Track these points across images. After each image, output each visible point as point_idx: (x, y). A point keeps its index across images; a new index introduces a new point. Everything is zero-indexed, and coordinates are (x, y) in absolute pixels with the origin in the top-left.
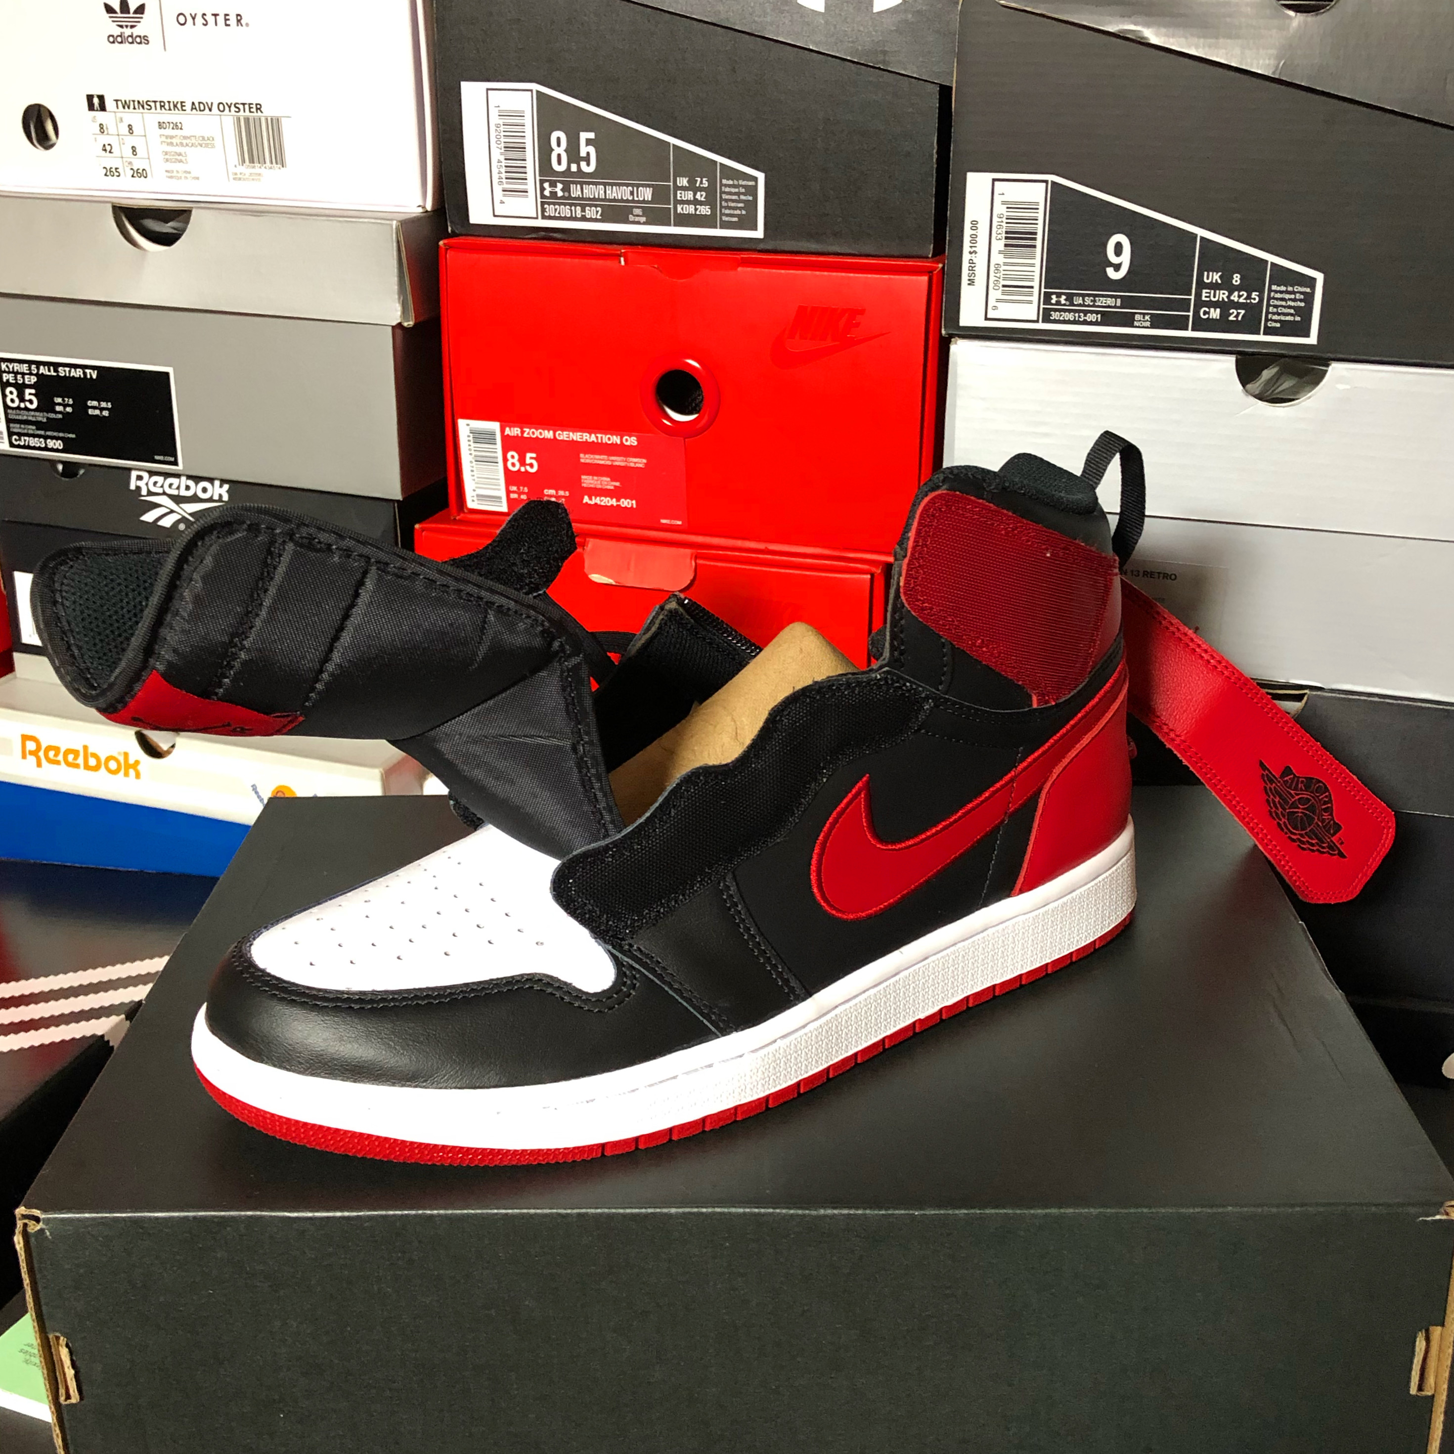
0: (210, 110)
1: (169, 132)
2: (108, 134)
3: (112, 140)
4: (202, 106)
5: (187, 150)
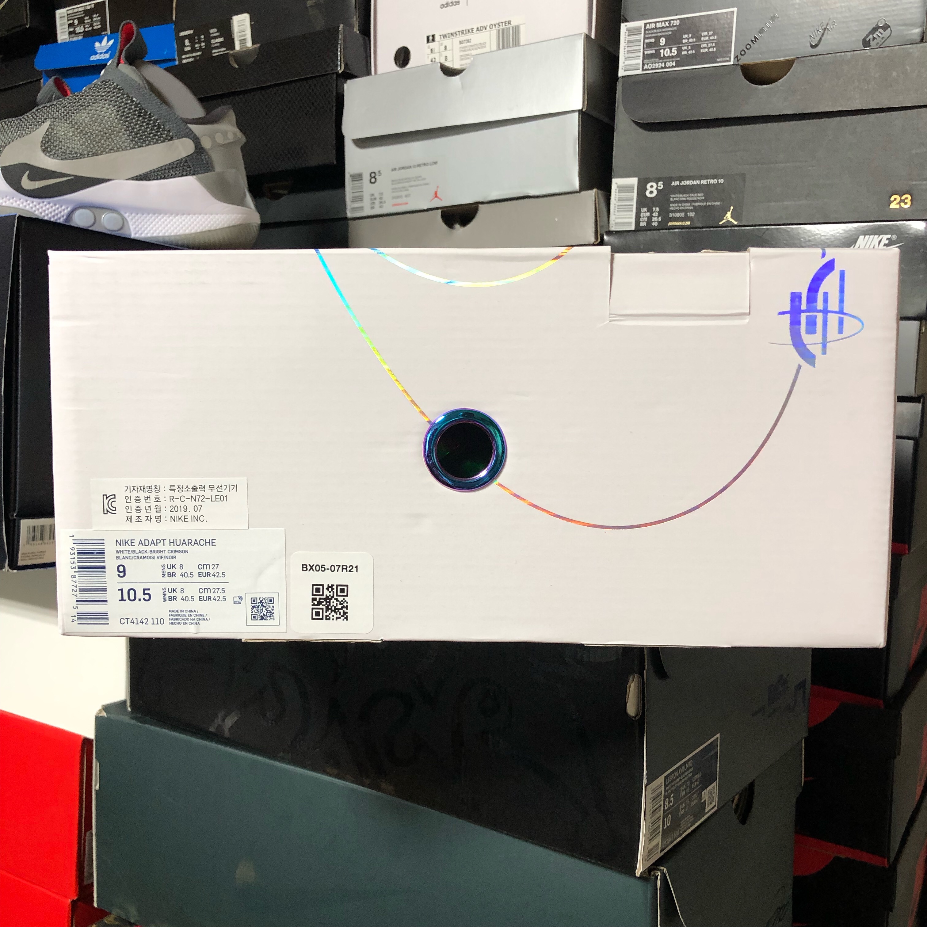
0: (486, 29)
1: (464, 45)
2: (435, 53)
3: (436, 55)
4: (482, 28)
5: (472, 52)
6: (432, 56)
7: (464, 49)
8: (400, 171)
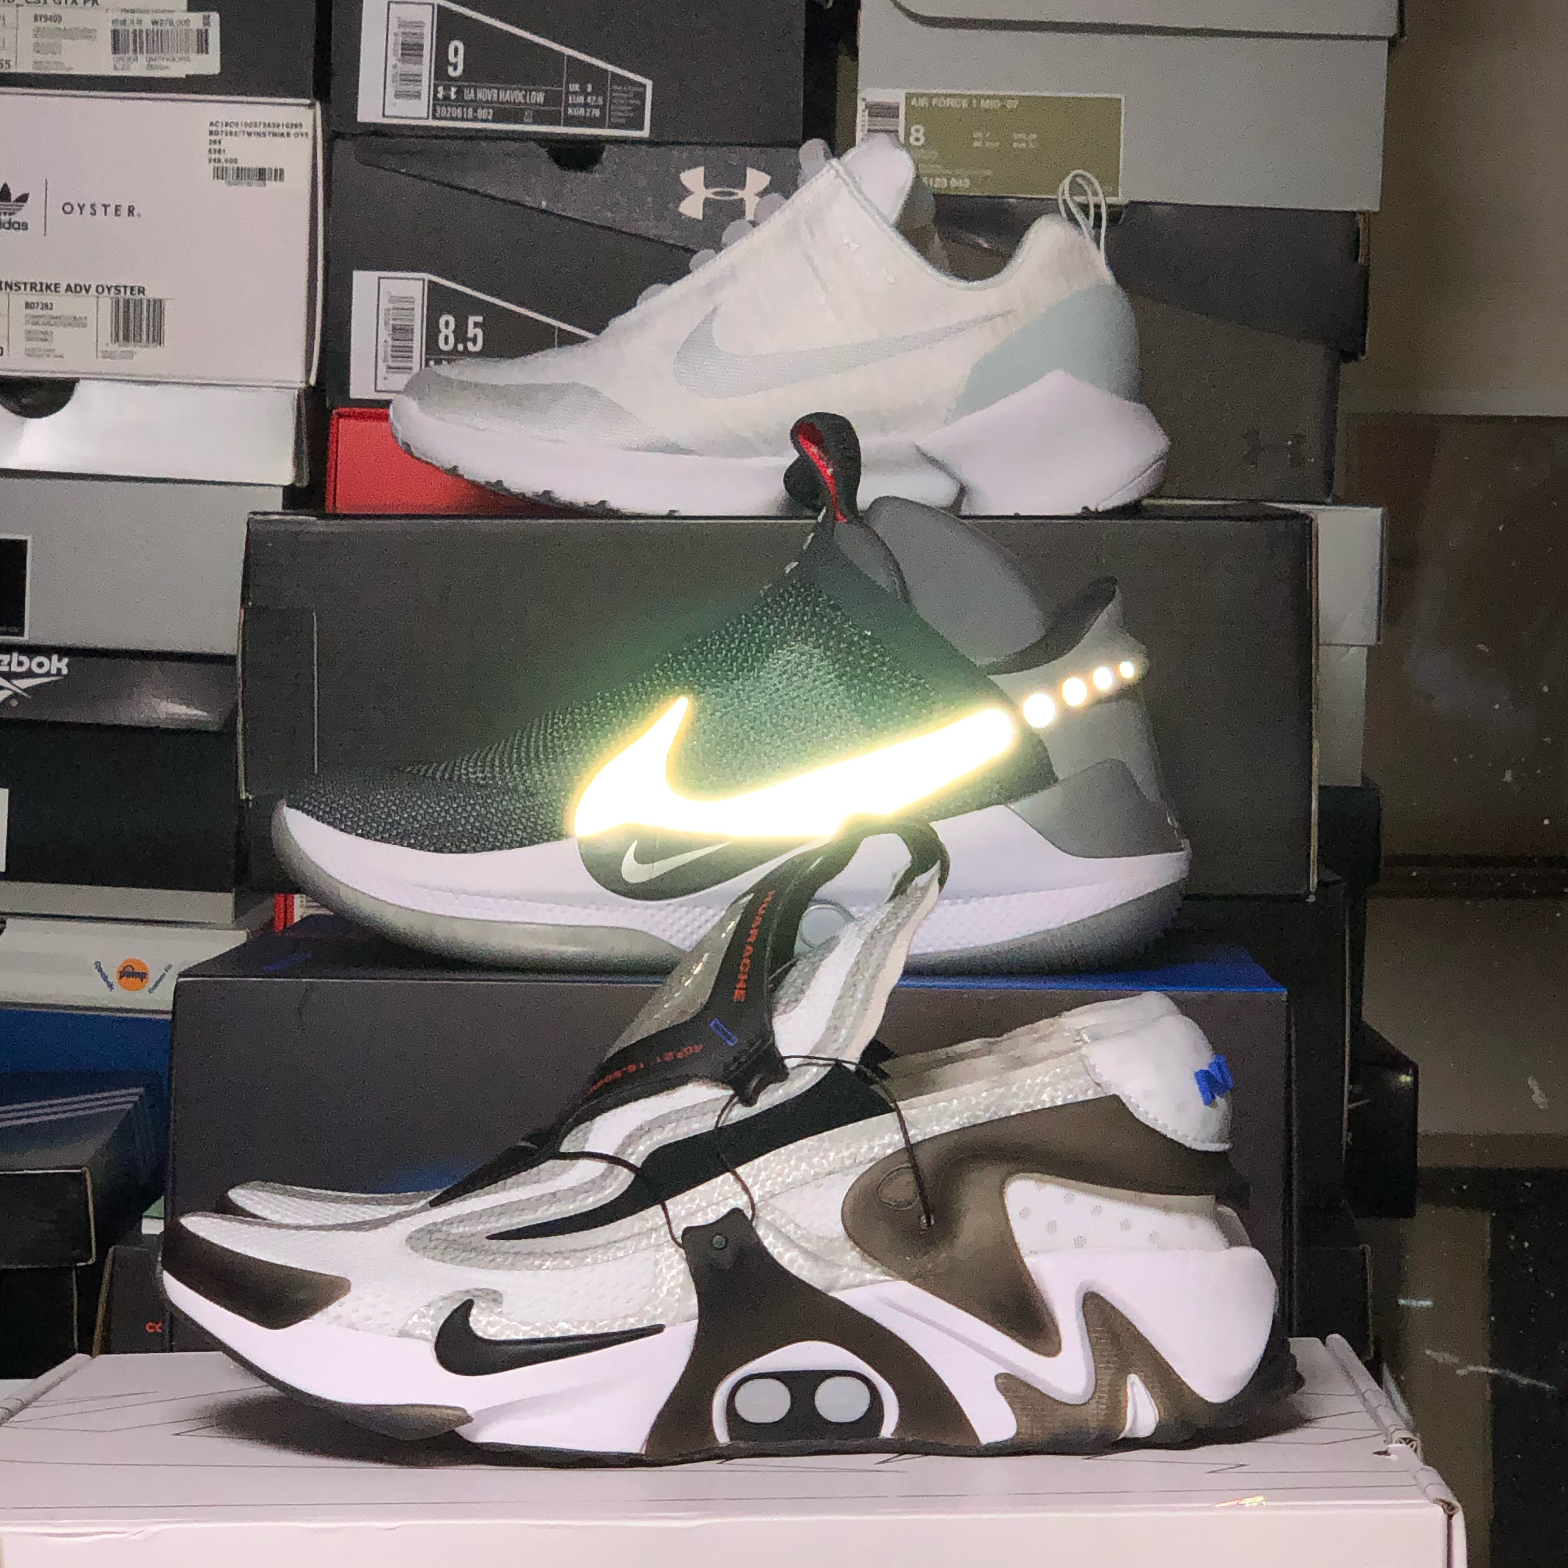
0: (87, 291)
1: (38, 312)
4: (78, 288)
5: (53, 329)
7: (36, 320)
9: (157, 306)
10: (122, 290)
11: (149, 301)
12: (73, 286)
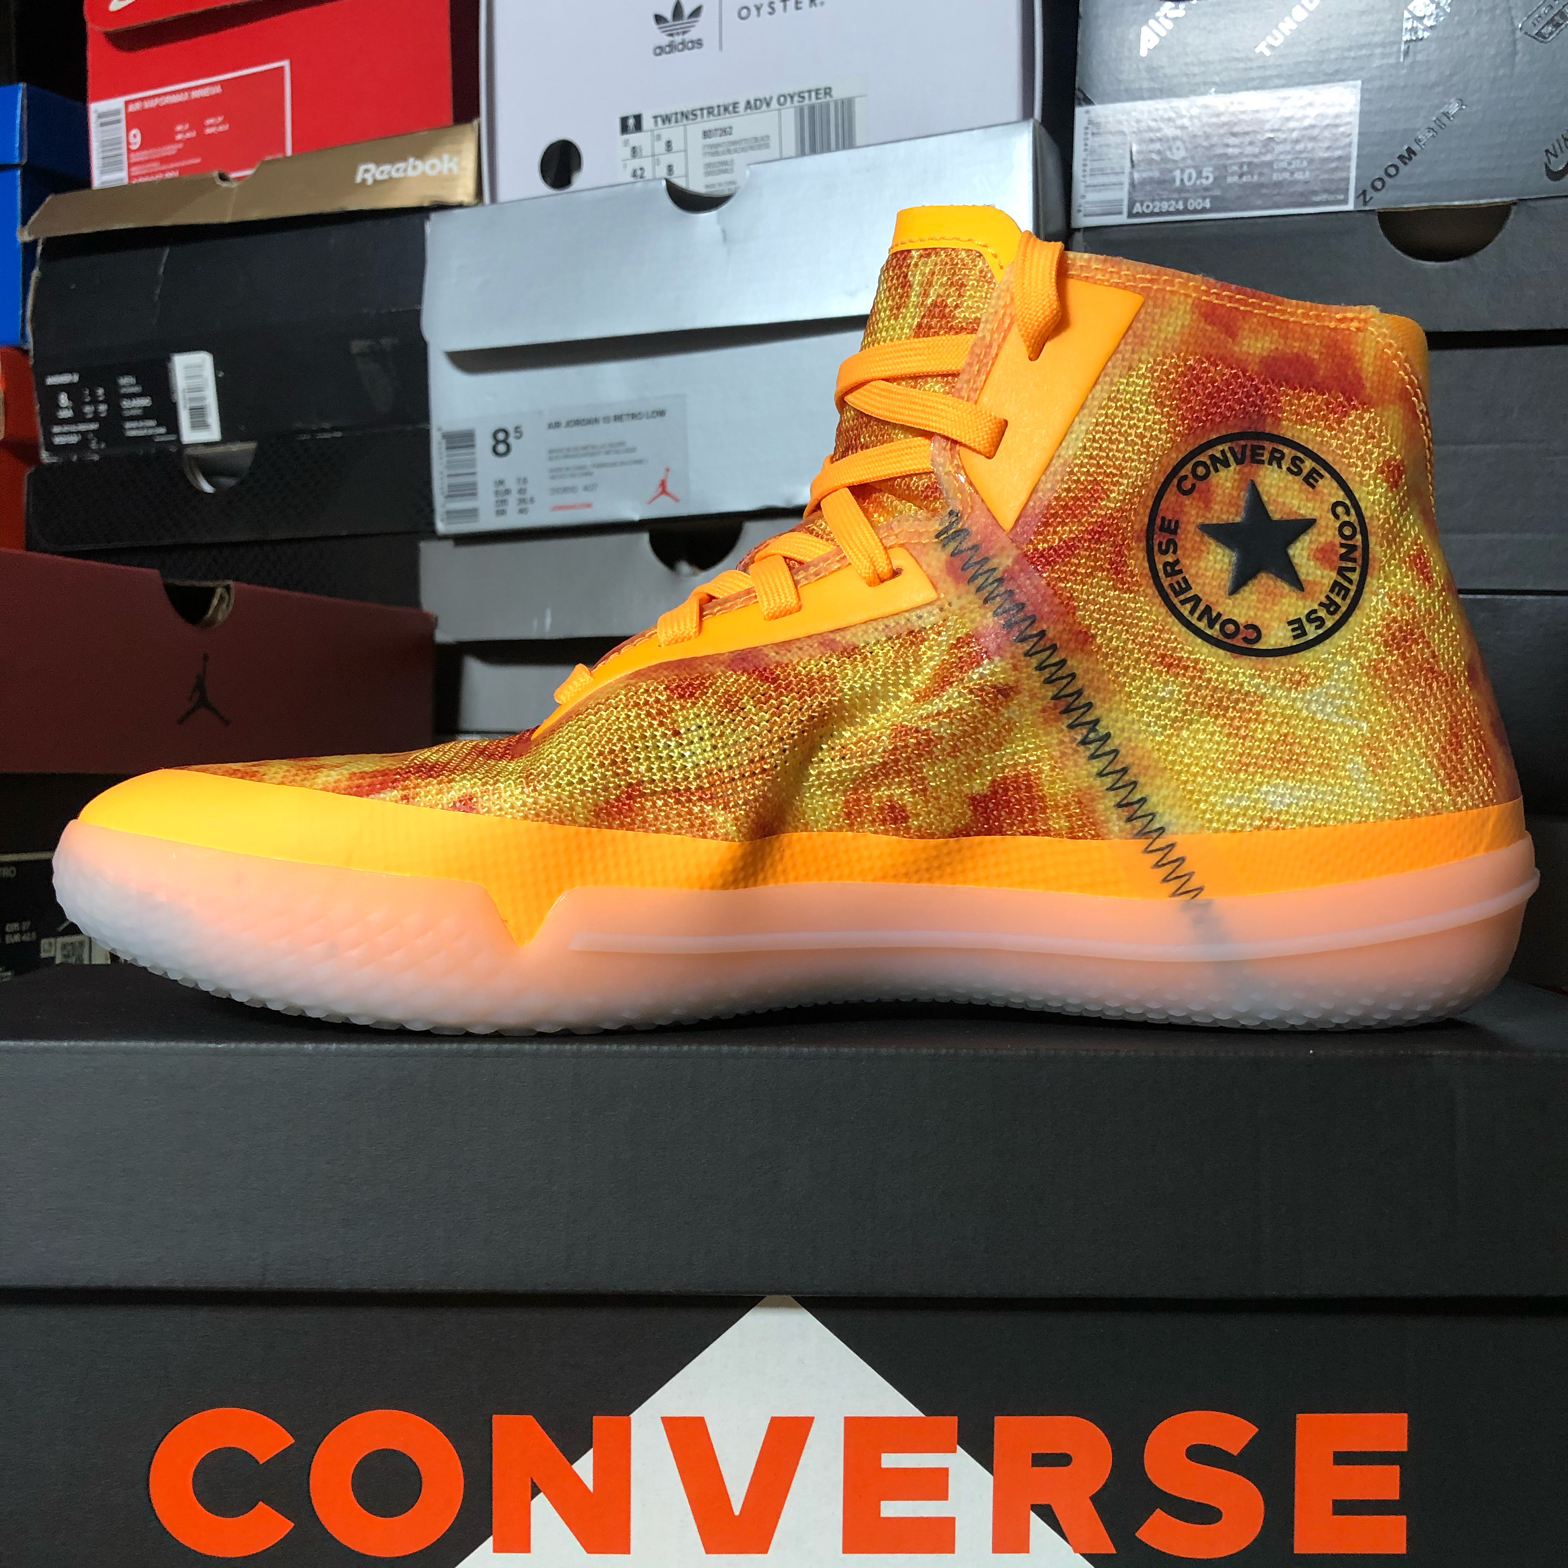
0: (768, 105)
1: (717, 139)
2: (641, 157)
3: (646, 163)
4: (758, 103)
5: (735, 156)
6: (636, 163)
7: (714, 150)
8: (569, 429)
9: (847, 106)
10: (806, 95)
11: (836, 103)
12: (752, 102)
